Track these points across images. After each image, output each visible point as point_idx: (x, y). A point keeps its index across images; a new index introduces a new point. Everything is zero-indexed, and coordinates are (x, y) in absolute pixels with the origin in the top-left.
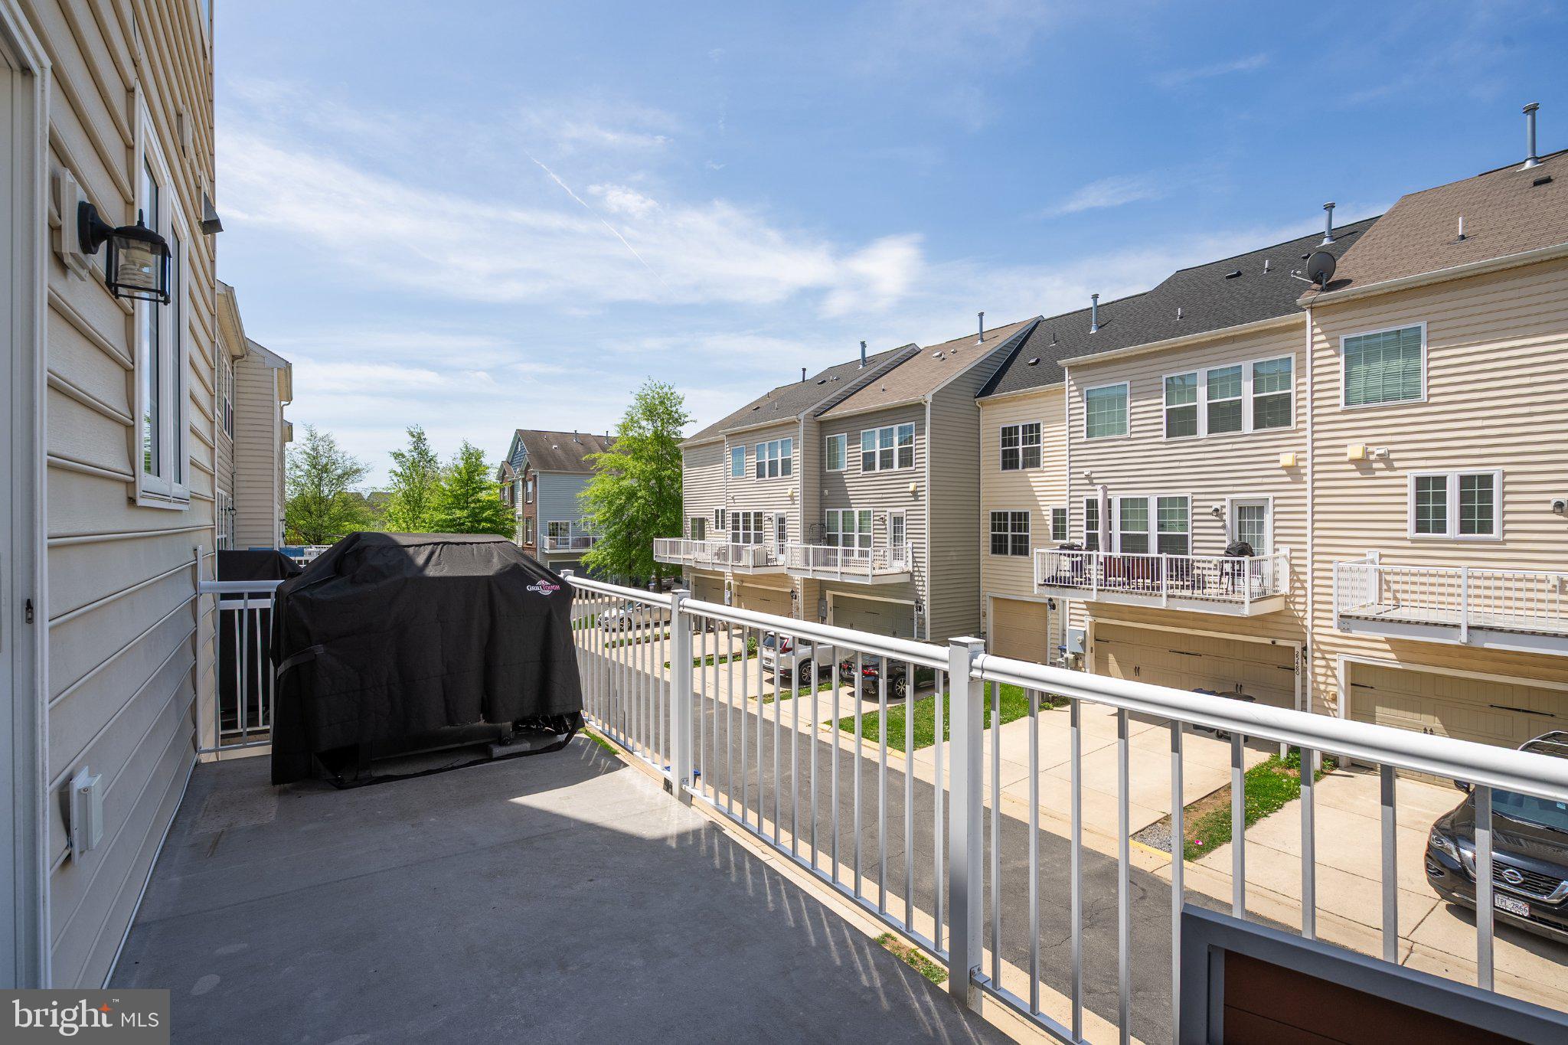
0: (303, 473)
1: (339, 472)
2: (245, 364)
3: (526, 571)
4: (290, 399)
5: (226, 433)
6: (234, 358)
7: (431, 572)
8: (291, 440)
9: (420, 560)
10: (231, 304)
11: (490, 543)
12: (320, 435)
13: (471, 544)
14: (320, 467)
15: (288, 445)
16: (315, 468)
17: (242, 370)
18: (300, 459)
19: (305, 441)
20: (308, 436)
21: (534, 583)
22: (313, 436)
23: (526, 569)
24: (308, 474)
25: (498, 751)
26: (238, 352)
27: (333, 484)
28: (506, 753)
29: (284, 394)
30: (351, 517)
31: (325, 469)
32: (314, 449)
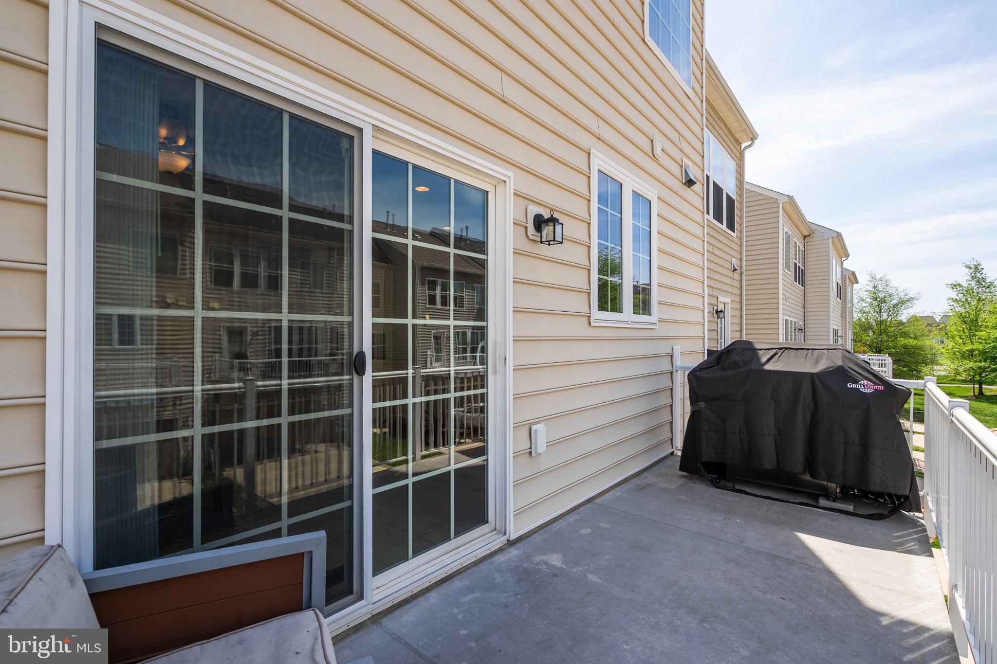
0: (867, 305)
1: (895, 301)
2: (812, 239)
3: (850, 372)
4: (847, 256)
5: (797, 284)
6: (805, 237)
7: (768, 367)
8: (857, 282)
9: (764, 359)
10: (794, 206)
11: (824, 349)
12: (878, 277)
13: (808, 349)
14: (879, 300)
15: (855, 286)
16: (876, 300)
17: (809, 243)
18: (865, 295)
19: (867, 283)
20: (871, 279)
21: (856, 382)
22: (873, 278)
23: (850, 370)
24: (871, 305)
25: (823, 502)
26: (806, 233)
27: (890, 311)
28: (830, 507)
29: (842, 254)
30: (905, 335)
31: (883, 301)
32: (874, 287)
